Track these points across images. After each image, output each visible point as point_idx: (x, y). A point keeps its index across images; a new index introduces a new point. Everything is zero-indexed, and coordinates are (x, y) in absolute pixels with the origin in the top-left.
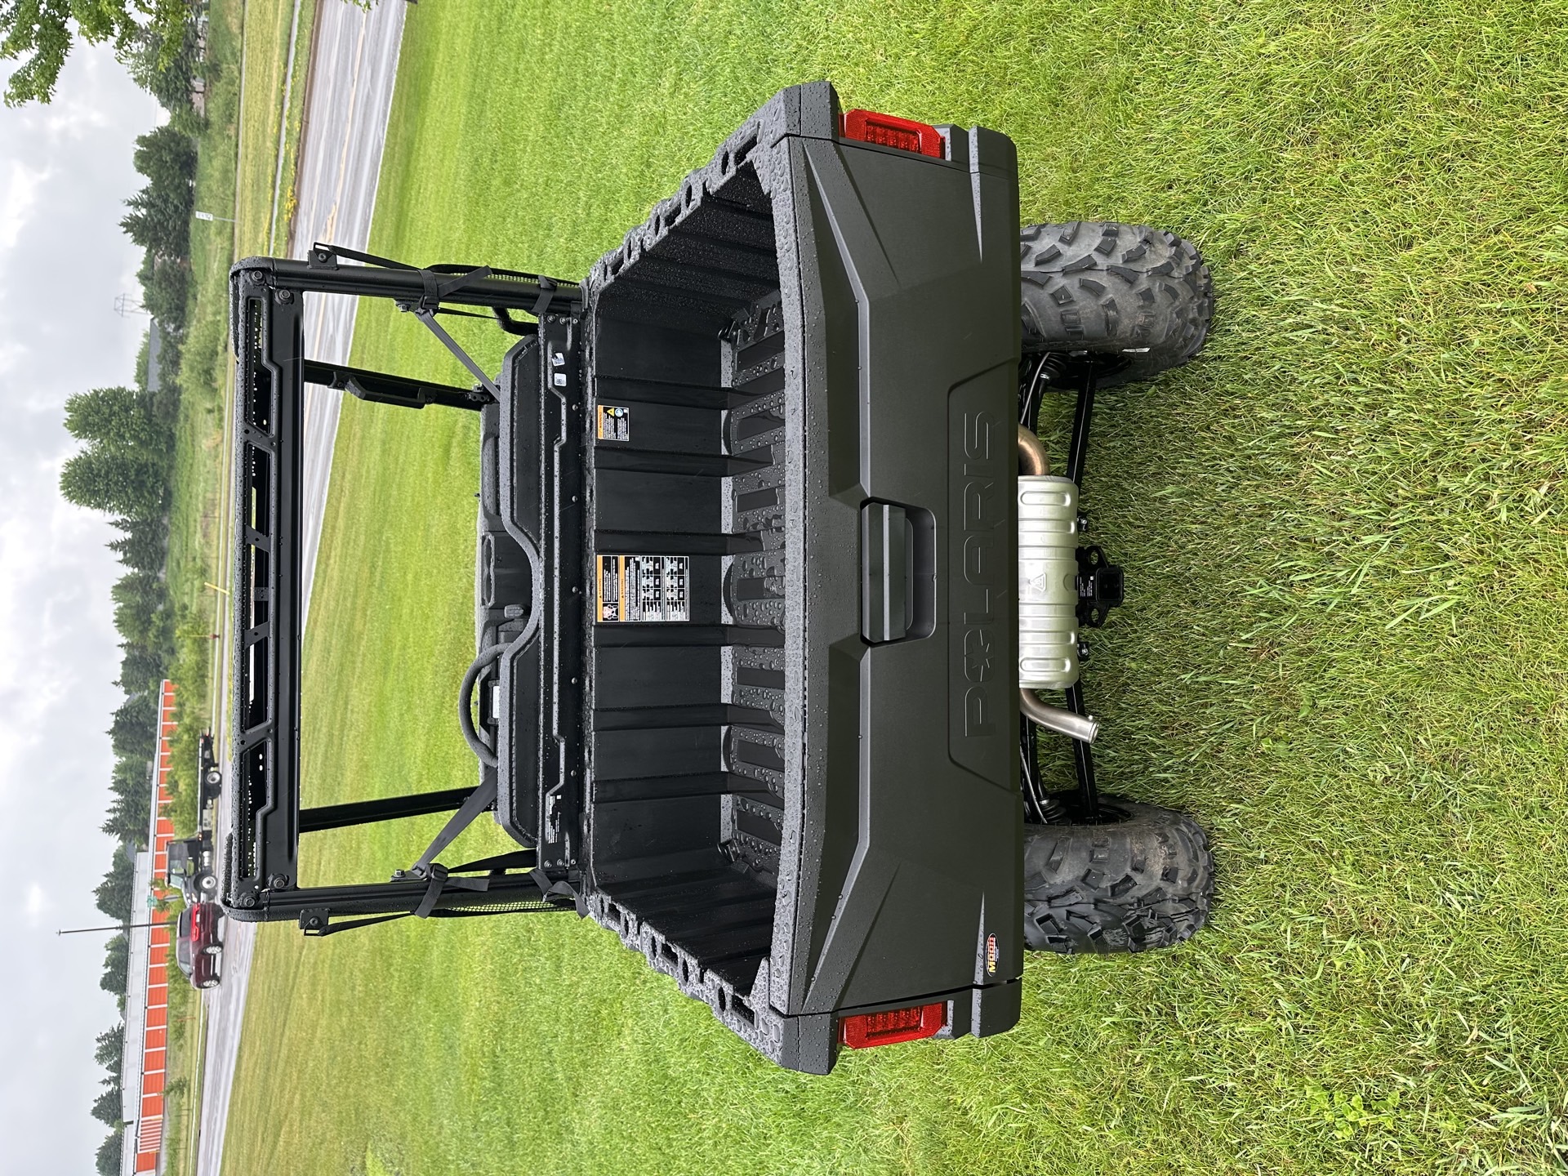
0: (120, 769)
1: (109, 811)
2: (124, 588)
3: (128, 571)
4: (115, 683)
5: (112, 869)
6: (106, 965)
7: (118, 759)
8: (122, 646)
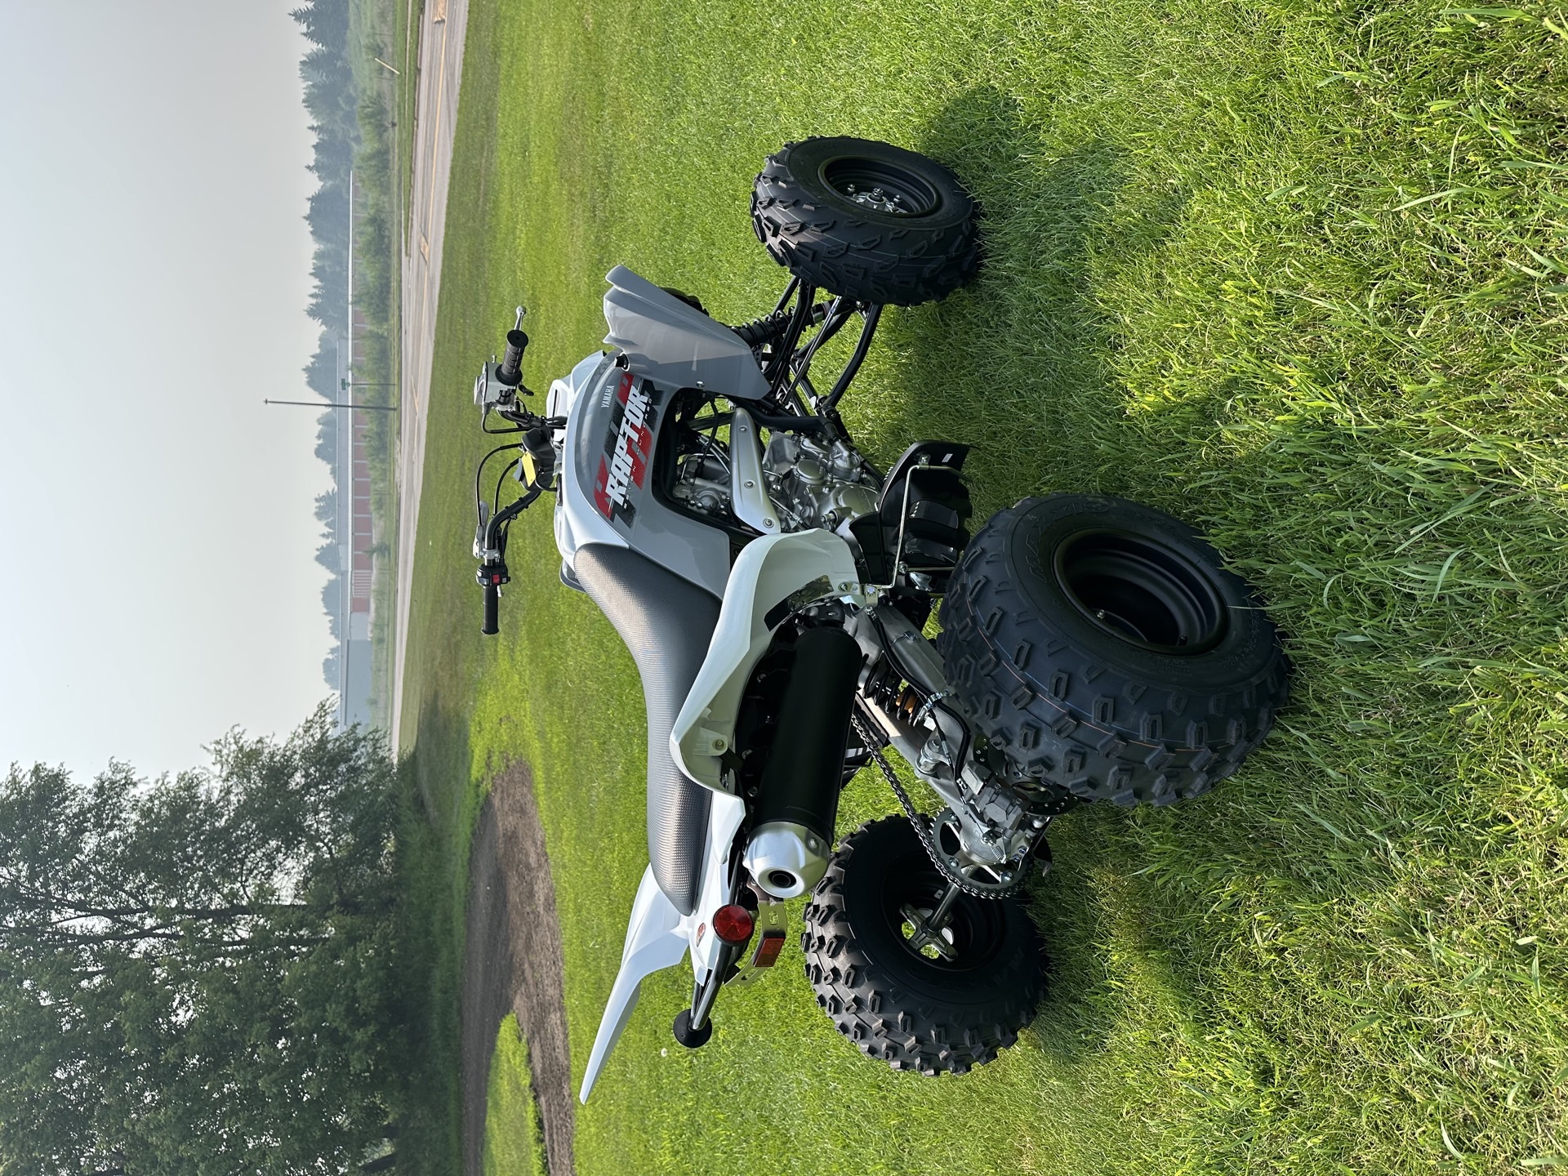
0: (318, 256)
1: (312, 296)
2: (311, 64)
3: (311, 47)
4: (308, 167)
5: (318, 351)
6: (319, 437)
7: (317, 246)
8: (312, 128)
